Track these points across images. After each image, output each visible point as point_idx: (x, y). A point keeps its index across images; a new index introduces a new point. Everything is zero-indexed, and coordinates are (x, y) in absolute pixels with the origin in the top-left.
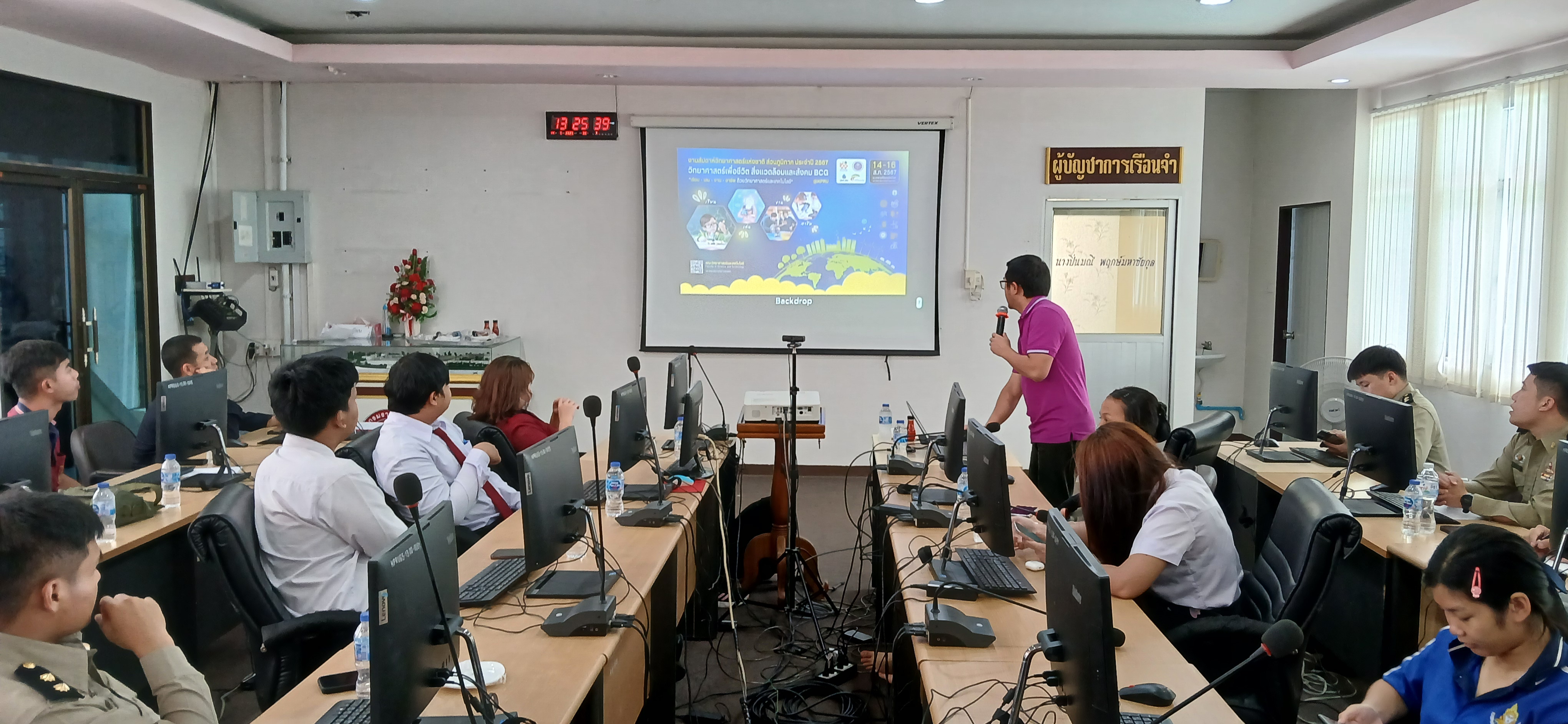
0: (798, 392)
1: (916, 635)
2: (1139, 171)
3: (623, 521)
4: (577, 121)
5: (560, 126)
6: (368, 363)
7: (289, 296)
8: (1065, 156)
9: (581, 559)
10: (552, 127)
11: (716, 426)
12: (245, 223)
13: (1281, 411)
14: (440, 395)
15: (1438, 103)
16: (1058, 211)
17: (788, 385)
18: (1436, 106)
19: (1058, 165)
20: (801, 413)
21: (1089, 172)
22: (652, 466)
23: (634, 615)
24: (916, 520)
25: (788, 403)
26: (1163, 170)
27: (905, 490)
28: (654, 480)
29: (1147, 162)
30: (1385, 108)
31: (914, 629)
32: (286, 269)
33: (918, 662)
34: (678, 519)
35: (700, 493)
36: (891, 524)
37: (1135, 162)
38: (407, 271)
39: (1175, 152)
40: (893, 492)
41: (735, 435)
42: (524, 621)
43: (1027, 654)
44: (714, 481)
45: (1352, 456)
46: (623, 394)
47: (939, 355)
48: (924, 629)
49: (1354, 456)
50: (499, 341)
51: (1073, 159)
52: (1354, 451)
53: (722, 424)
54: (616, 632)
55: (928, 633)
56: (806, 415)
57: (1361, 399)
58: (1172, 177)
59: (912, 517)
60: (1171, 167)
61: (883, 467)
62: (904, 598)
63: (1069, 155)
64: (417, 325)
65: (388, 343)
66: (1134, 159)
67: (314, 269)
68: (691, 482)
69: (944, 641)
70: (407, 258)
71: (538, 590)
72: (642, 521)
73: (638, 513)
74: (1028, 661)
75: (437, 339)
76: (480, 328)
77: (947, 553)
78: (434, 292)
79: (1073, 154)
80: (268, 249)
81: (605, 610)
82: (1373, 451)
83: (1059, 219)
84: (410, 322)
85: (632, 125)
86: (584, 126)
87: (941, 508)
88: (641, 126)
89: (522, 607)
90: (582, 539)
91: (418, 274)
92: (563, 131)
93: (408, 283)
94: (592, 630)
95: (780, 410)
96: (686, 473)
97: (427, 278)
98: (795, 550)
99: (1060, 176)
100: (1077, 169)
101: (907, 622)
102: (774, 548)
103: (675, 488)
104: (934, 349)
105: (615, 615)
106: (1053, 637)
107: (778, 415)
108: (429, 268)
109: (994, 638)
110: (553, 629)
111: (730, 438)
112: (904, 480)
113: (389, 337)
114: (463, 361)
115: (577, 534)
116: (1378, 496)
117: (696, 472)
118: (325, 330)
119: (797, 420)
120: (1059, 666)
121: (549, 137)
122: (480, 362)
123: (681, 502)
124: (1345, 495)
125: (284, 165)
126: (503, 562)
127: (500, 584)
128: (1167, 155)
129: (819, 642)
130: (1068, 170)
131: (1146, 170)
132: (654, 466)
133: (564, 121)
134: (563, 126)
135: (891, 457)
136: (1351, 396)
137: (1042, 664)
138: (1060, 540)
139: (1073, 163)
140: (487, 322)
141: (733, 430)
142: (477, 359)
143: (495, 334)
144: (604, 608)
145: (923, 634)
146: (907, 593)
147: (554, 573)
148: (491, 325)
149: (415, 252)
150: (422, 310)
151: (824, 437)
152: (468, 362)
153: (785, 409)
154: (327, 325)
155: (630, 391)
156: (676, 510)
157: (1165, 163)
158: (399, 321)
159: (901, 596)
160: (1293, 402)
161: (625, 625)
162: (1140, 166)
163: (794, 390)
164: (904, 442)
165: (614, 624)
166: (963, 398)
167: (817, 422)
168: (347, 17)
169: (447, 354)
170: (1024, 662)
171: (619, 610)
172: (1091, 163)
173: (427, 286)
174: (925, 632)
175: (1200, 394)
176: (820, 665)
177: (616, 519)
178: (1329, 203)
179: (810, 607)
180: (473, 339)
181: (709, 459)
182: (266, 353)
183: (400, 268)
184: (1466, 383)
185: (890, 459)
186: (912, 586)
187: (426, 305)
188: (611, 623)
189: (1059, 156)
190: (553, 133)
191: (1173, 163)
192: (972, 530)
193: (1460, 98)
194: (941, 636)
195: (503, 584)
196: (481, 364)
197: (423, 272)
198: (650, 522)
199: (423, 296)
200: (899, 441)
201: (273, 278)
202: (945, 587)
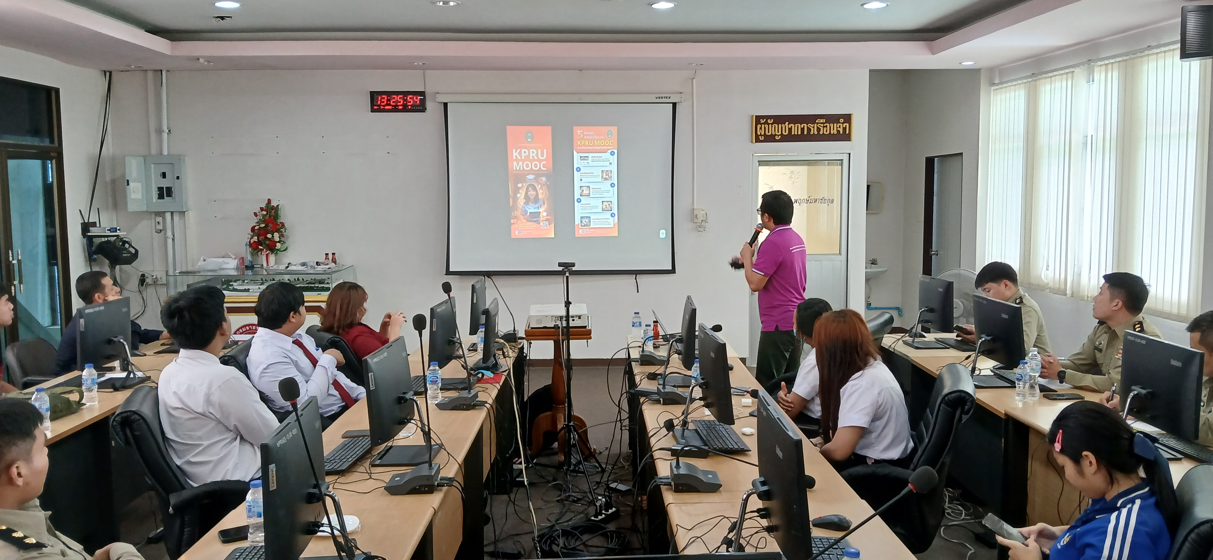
0: (570, 305)
1: (664, 485)
2: (821, 133)
3: (441, 406)
4: (394, 98)
5: (382, 102)
6: (235, 287)
7: (171, 237)
8: (767, 121)
9: (411, 437)
10: (375, 103)
11: (509, 331)
12: (135, 181)
13: (927, 311)
14: (297, 314)
15: (1040, 79)
16: (762, 163)
17: (563, 299)
18: (1038, 81)
19: (761, 128)
20: (573, 320)
21: (784, 133)
22: (461, 364)
23: (454, 478)
24: (661, 399)
25: (563, 313)
26: (838, 131)
27: (652, 377)
28: (464, 374)
29: (827, 125)
30: (1001, 83)
31: (662, 480)
32: (168, 216)
33: (666, 505)
34: (483, 404)
35: (499, 383)
36: (643, 403)
37: (818, 126)
38: (264, 216)
39: (848, 118)
40: (644, 378)
41: (523, 338)
42: (371, 484)
43: (745, 496)
44: (509, 374)
45: (979, 344)
46: (438, 310)
47: (675, 273)
48: (670, 481)
49: (980, 344)
50: (337, 269)
51: (772, 124)
52: (980, 340)
53: (513, 329)
54: (441, 490)
55: (673, 483)
56: (577, 322)
57: (985, 302)
58: (846, 137)
59: (659, 397)
60: (845, 129)
61: (636, 360)
62: (655, 458)
63: (769, 121)
64: (272, 258)
65: (250, 272)
66: (818, 123)
67: (191, 216)
68: (492, 375)
69: (684, 488)
70: (263, 206)
71: (380, 461)
72: (456, 406)
73: (453, 400)
74: (746, 501)
75: (288, 269)
76: (322, 259)
77: (685, 423)
78: (285, 232)
79: (772, 120)
80: (154, 201)
81: (433, 474)
82: (993, 340)
83: (762, 169)
84: (267, 255)
85: (437, 100)
86: (400, 102)
87: (680, 389)
88: (444, 102)
89: (369, 473)
90: (412, 421)
91: (272, 218)
92: (384, 106)
93: (264, 225)
94: (423, 489)
95: (557, 319)
96: (487, 369)
97: (279, 221)
98: (571, 424)
99: (763, 137)
100: (775, 131)
101: (657, 476)
102: (554, 423)
103: (479, 380)
104: (671, 269)
105: (439, 477)
106: (763, 483)
107: (556, 322)
108: (281, 213)
109: (721, 486)
110: (393, 490)
111: (520, 341)
112: (652, 369)
113: (251, 267)
114: (310, 285)
115: (408, 418)
116: (998, 372)
117: (494, 368)
118: (201, 263)
119: (570, 325)
120: (768, 504)
121: (373, 110)
122: (322, 285)
123: (485, 390)
124: (974, 373)
125: (165, 135)
126: (352, 440)
127: (351, 457)
128: (842, 120)
129: (590, 492)
130: (769, 132)
131: (826, 132)
132: (463, 364)
133: (384, 98)
134: (383, 102)
135: (642, 352)
136: (977, 299)
137: (756, 503)
138: (767, 413)
139: (772, 127)
140: (327, 254)
141: (521, 334)
142: (320, 283)
143: (334, 264)
144: (432, 473)
145: (670, 484)
146: (657, 454)
147: (391, 447)
148: (330, 256)
149: (269, 201)
150: (276, 246)
151: (590, 338)
152: (313, 285)
153: (561, 317)
154: (202, 259)
155: (444, 307)
156: (481, 397)
157: (840, 126)
158: (258, 255)
159: (652, 456)
160: (935, 305)
161: (448, 485)
162: (822, 128)
163: (568, 304)
164: (651, 340)
165: (439, 484)
166: (694, 308)
167: (586, 327)
168: (214, 20)
169: (296, 279)
170: (743, 502)
171: (442, 474)
172: (785, 126)
173: (279, 227)
174: (671, 483)
175: (869, 298)
176: (592, 510)
177: (436, 405)
178: (961, 154)
179: (583, 467)
180: (317, 268)
181: (505, 357)
182: (154, 282)
183: (258, 214)
184: (1062, 287)
185: (641, 354)
186: (660, 449)
187: (279, 242)
188: (437, 484)
189: (762, 122)
190: (375, 107)
191: (846, 126)
192: (703, 406)
193: (1056, 76)
194: (683, 485)
195: (353, 457)
196: (323, 287)
197: (277, 216)
198: (462, 407)
199: (276, 235)
200: (647, 340)
201: (158, 223)
202: (685, 449)
